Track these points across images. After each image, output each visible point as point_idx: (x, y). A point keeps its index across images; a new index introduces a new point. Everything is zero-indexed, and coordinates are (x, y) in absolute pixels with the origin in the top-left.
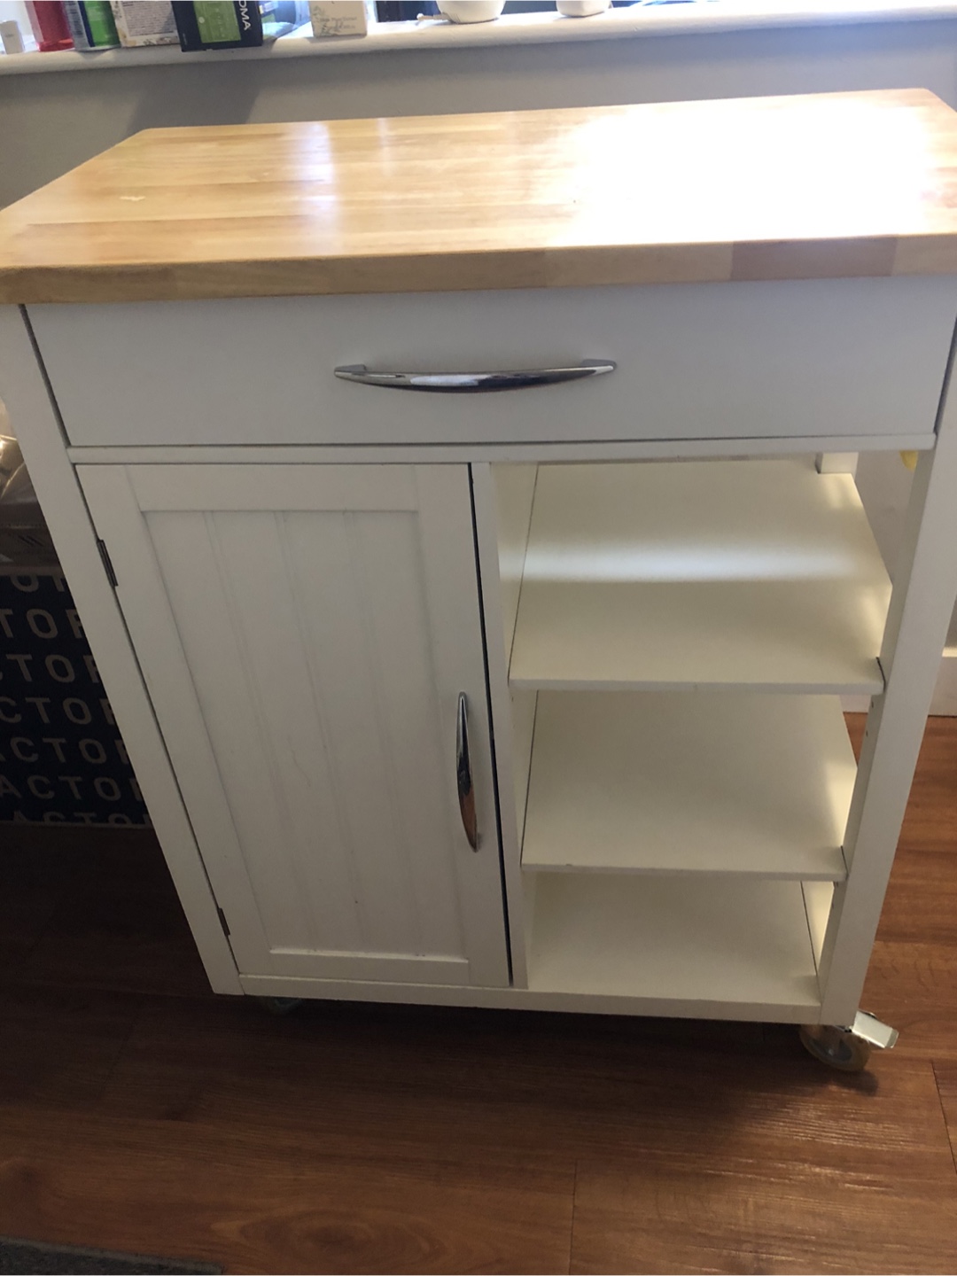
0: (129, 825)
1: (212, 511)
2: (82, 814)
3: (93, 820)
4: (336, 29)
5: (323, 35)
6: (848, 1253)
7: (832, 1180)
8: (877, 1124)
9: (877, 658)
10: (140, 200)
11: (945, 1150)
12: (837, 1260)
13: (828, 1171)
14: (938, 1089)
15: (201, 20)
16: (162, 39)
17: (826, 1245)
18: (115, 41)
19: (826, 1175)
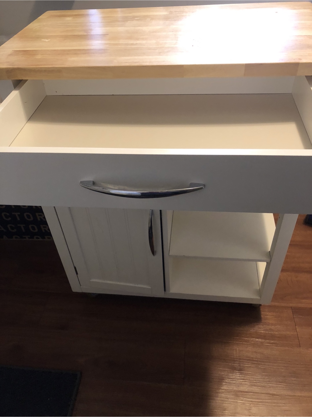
0: (41, 239)
2: (25, 236)
3: (29, 238)
6: (267, 364)
7: (262, 343)
8: (275, 326)
10: (49, 41)
11: (296, 333)
12: (263, 366)
13: (260, 340)
14: (293, 315)
17: (260, 361)
19: (260, 341)
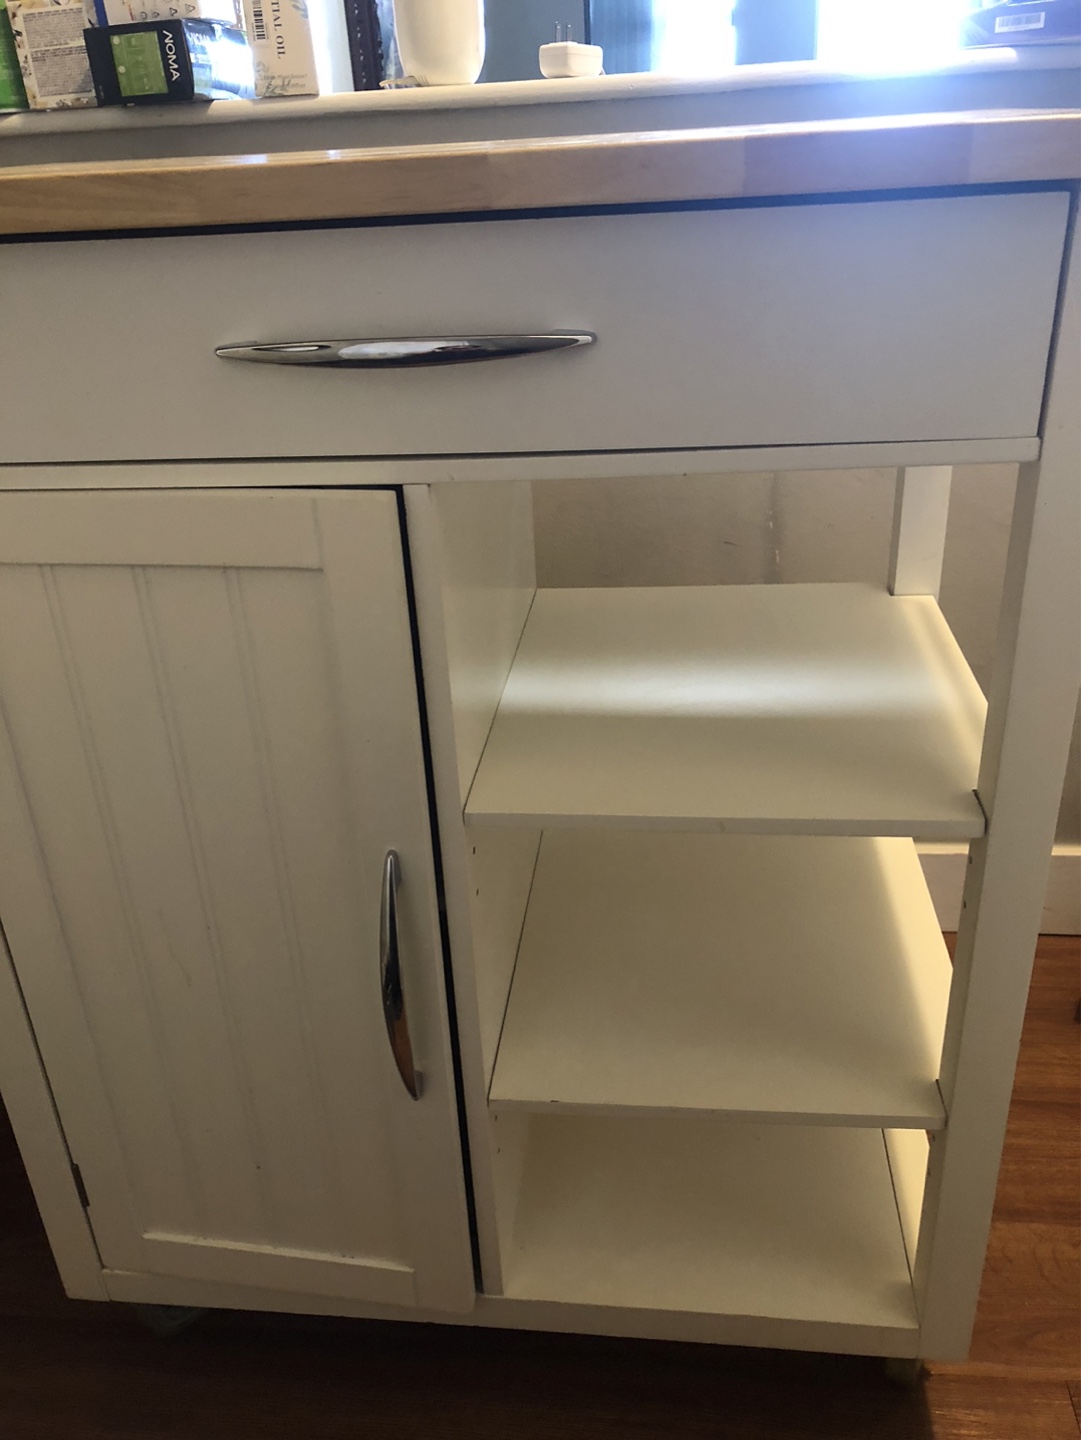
1: (52, 566)
4: (283, 87)
5: (267, 95)
9: (974, 791)
14: (1078, 1422)
15: (121, 69)
16: (79, 99)
18: (24, 105)
